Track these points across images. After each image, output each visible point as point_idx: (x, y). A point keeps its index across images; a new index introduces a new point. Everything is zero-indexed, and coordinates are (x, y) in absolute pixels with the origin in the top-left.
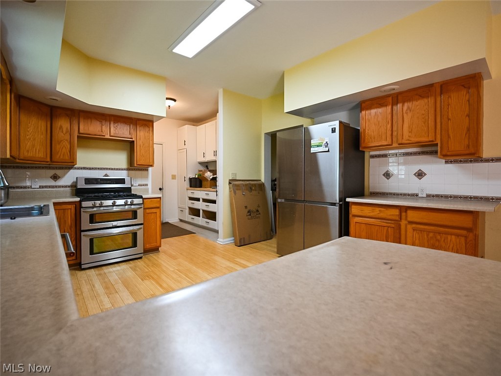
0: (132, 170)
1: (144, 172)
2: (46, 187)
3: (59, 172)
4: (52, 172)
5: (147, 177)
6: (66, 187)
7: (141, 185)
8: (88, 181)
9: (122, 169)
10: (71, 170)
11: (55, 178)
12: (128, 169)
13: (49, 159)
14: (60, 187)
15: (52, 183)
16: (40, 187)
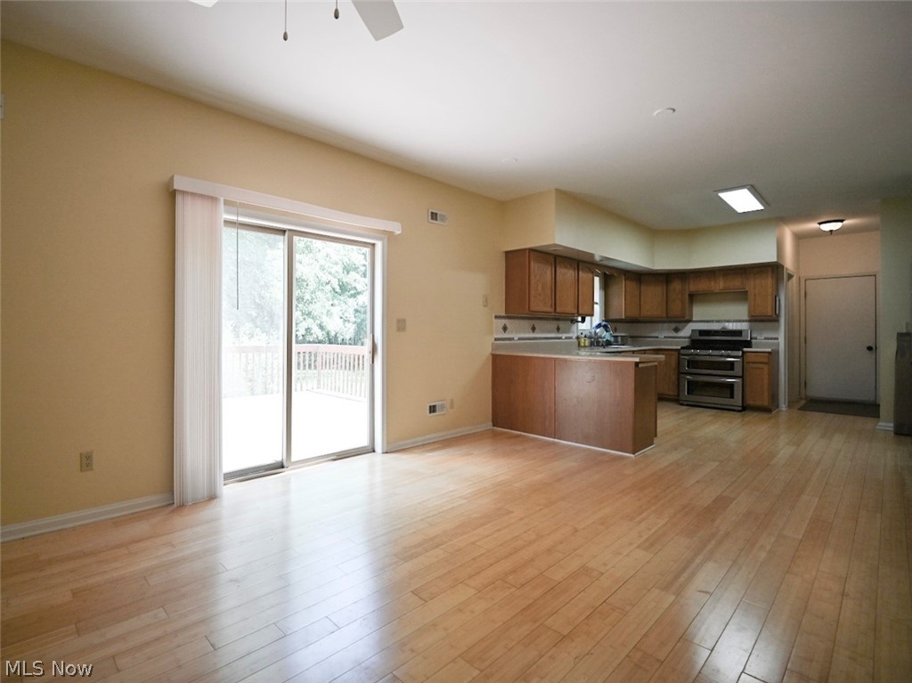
0: (755, 321)
1: (773, 324)
2: (669, 337)
3: (679, 325)
4: (674, 325)
5: (777, 329)
6: (685, 338)
7: (768, 339)
8: (702, 333)
9: (743, 321)
10: (690, 324)
11: (677, 330)
12: (750, 321)
13: (664, 315)
14: (680, 338)
15: (675, 335)
16: (665, 337)
